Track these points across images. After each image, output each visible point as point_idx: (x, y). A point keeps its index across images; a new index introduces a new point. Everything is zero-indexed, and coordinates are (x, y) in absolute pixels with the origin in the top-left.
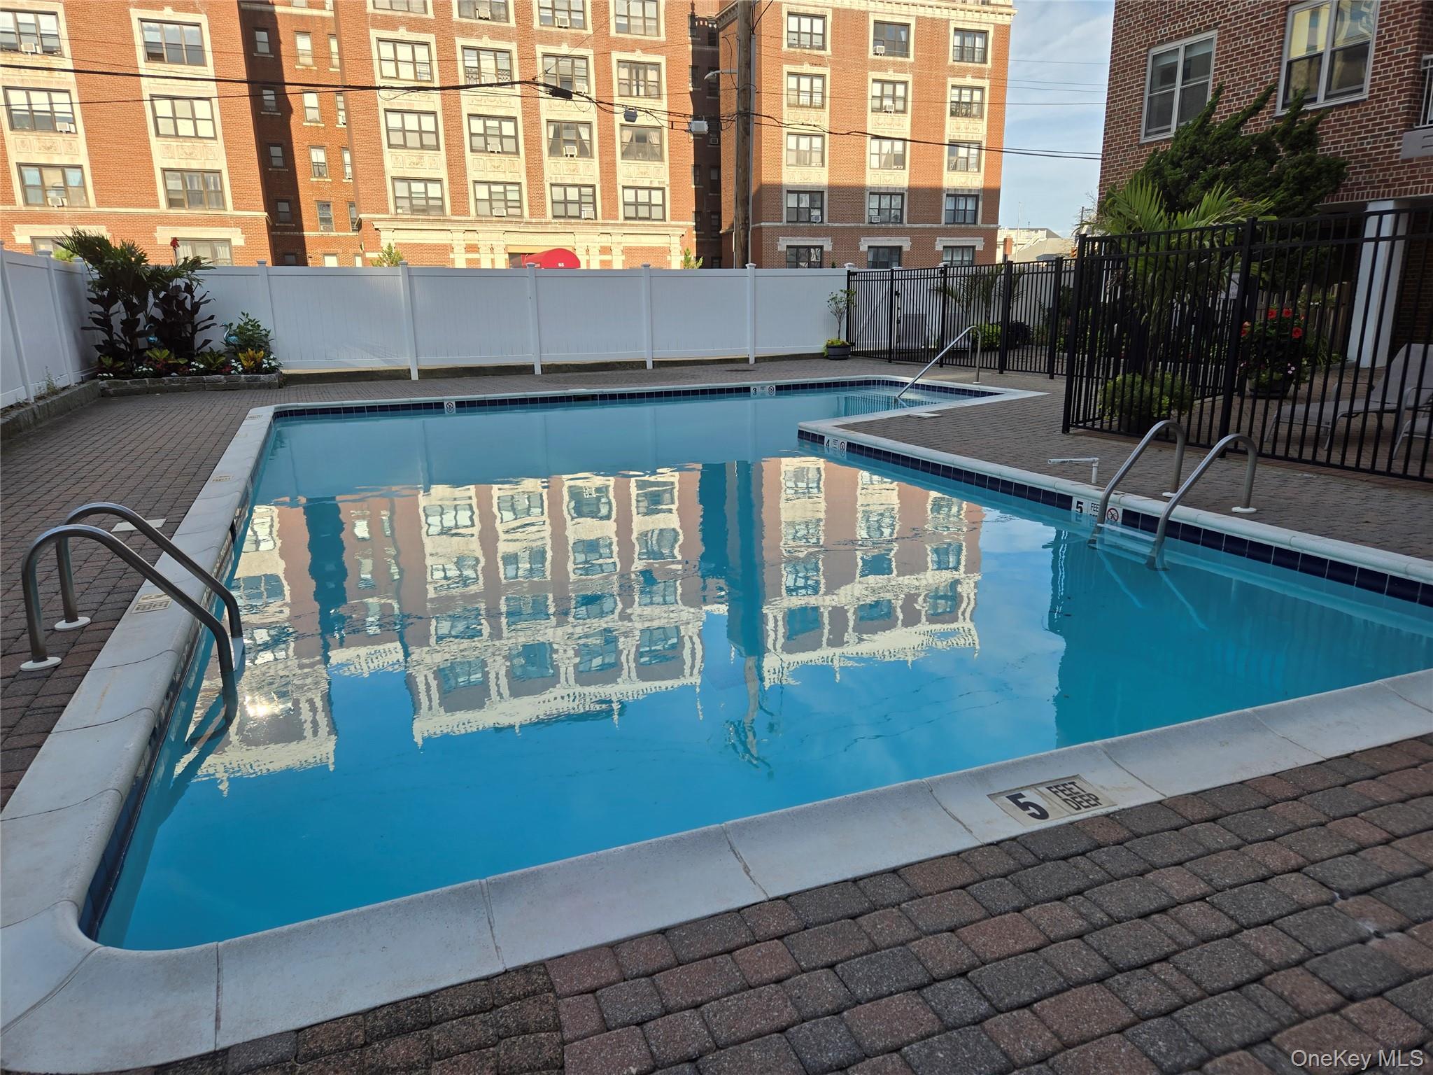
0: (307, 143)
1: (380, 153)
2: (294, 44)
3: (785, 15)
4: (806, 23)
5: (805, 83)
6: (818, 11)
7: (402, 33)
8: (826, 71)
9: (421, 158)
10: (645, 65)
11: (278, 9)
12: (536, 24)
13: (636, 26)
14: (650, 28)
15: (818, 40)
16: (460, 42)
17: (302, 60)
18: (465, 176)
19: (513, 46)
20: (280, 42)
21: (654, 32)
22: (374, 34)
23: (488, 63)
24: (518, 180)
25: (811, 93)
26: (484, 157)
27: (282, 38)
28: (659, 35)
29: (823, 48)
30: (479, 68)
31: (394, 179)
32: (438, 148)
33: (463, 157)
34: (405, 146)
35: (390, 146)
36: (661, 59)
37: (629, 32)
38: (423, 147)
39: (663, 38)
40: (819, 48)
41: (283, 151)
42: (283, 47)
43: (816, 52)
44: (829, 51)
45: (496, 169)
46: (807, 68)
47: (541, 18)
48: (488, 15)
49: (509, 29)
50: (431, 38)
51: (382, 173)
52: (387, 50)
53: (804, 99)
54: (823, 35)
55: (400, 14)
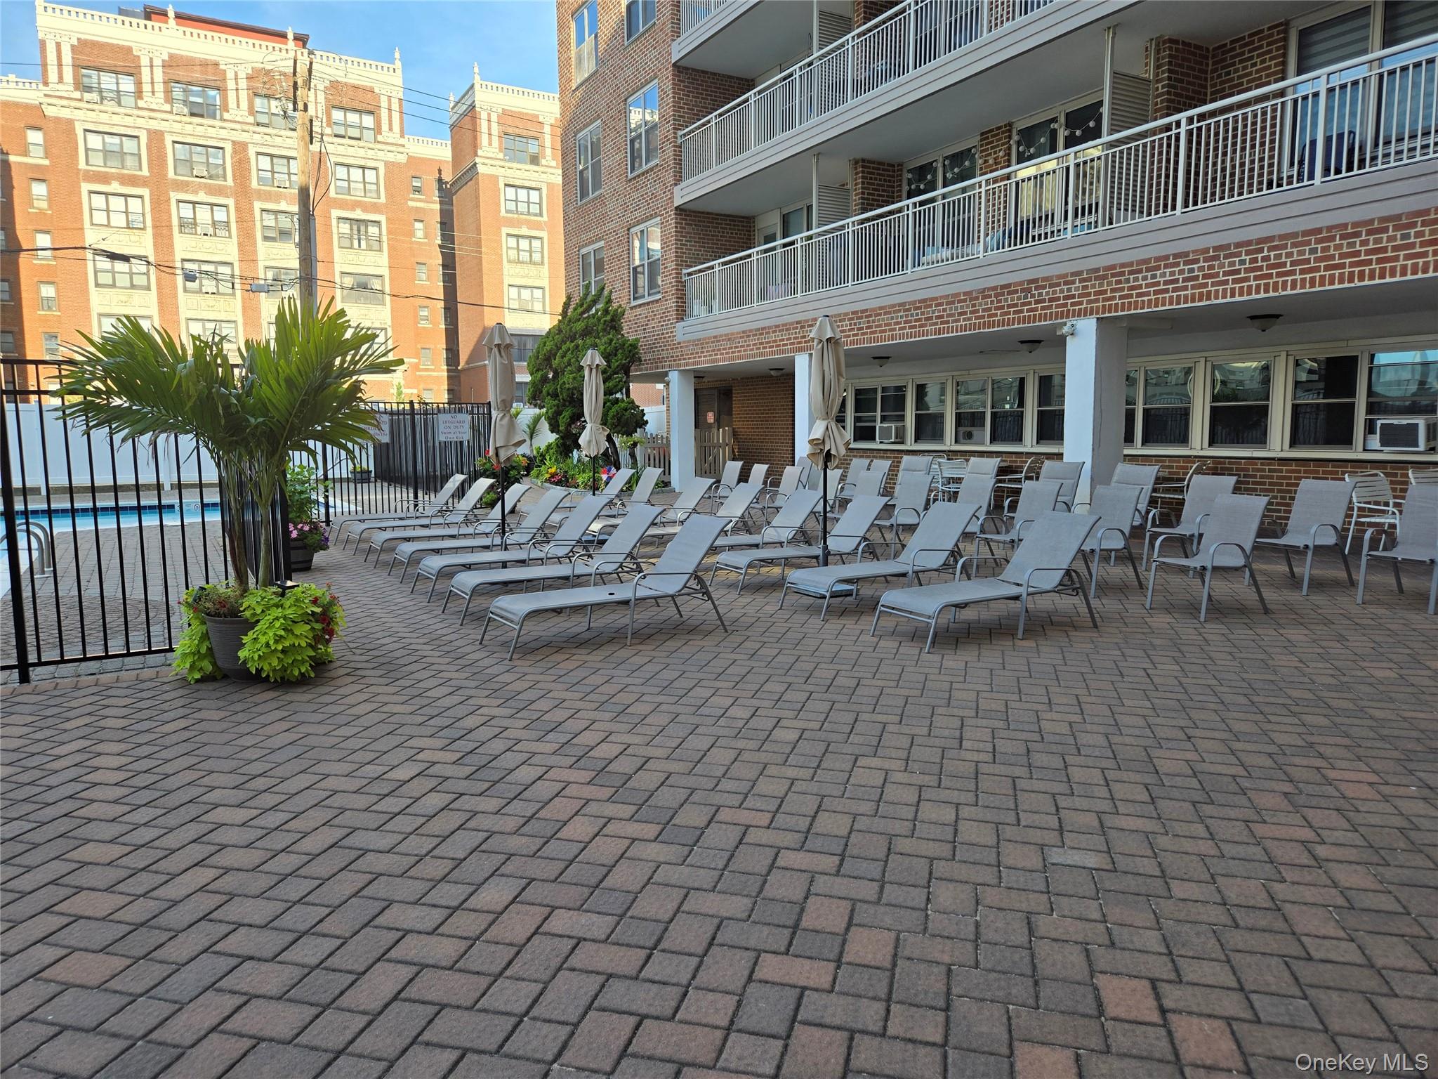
0: (36, 279)
1: (86, 291)
2: (29, 190)
3: (502, 185)
4: (522, 194)
5: (524, 244)
6: (534, 185)
7: (115, 187)
8: (544, 234)
9: (130, 296)
10: (366, 222)
11: (12, 158)
12: (254, 184)
13: (355, 189)
14: (370, 191)
15: (535, 209)
16: (174, 196)
17: (36, 203)
18: (177, 313)
19: (230, 202)
20: (13, 187)
21: (374, 195)
22: (85, 187)
23: (203, 215)
24: (234, 319)
25: (531, 252)
26: (198, 297)
27: (15, 184)
28: (379, 198)
29: (541, 214)
30: (194, 219)
31: (100, 315)
32: (148, 288)
33: (176, 296)
34: (113, 286)
35: (97, 285)
36: (382, 218)
37: (349, 194)
38: (133, 286)
39: (383, 200)
40: (536, 215)
41: (10, 287)
42: (16, 192)
43: (533, 218)
44: (545, 218)
45: (211, 308)
46: (524, 231)
47: (259, 179)
48: (205, 174)
49: (226, 187)
50: (145, 192)
51: (87, 309)
52: (99, 201)
53: (525, 256)
54: (540, 204)
55: (113, 170)
